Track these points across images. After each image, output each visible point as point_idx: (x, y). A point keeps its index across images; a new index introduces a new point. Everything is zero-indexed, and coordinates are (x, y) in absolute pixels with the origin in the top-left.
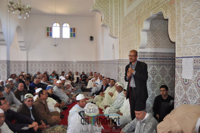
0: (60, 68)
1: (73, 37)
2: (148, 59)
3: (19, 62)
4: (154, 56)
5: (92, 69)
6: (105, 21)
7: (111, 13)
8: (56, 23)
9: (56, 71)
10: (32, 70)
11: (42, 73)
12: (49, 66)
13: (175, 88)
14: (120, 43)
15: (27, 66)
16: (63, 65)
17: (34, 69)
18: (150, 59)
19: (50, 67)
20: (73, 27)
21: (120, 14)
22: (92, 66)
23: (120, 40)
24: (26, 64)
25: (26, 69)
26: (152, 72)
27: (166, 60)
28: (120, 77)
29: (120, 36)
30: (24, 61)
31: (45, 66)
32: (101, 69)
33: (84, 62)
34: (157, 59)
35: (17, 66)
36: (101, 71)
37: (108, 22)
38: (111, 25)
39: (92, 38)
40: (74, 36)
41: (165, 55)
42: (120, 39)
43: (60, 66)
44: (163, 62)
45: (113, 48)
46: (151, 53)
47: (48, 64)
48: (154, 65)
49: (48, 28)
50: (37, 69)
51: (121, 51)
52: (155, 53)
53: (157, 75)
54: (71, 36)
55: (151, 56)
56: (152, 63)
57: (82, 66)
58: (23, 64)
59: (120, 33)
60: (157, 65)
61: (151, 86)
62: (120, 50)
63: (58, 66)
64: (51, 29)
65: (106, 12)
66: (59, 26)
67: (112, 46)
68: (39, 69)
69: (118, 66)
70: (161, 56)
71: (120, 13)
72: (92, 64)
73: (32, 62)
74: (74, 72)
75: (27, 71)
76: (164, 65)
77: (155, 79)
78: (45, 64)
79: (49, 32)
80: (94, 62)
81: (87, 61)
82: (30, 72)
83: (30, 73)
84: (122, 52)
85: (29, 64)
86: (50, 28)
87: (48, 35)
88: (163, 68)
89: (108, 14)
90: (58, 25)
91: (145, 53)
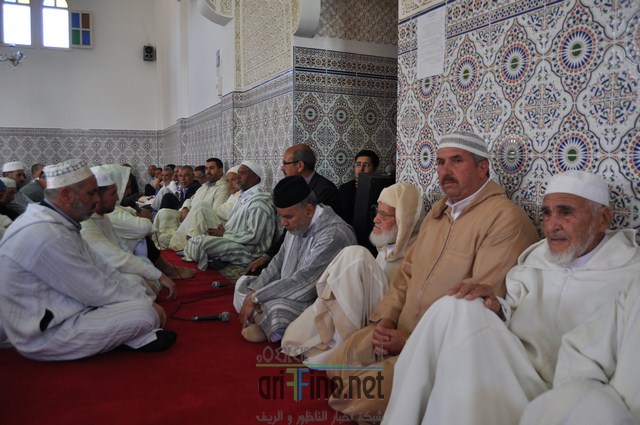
1: (81, 46)
2: (323, 71)
4: (343, 64)
5: (154, 158)
13: (399, 118)
14: (237, 36)
16: (49, 142)
18: (330, 72)
20: (80, 10)
22: (154, 148)
23: (237, 27)
26: (338, 116)
27: (380, 81)
28: (240, 151)
29: (237, 14)
32: (182, 147)
33: (123, 134)
34: (353, 74)
36: (182, 152)
39: (149, 53)
40: (87, 41)
41: (376, 64)
42: (237, 24)
43: (35, 147)
44: (371, 84)
45: (218, 65)
46: (332, 53)
48: (342, 92)
51: (242, 64)
52: (346, 55)
53: (351, 126)
55: (334, 64)
56: (335, 85)
57: (115, 148)
59: (237, 3)
60: (351, 93)
61: (333, 158)
62: (238, 61)
63: (28, 145)
67: (215, 57)
69: (234, 114)
70: (364, 67)
72: (154, 142)
76: (372, 95)
77: (345, 137)
80: (159, 135)
81: (135, 132)
84: (245, 65)
88: (370, 103)
91: (315, 51)
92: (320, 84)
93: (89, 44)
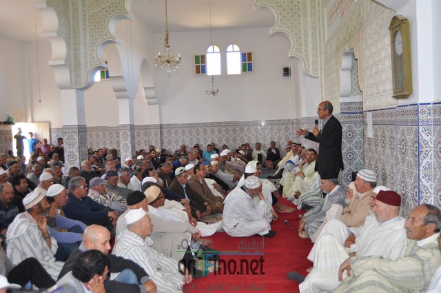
0: (224, 136)
1: (249, 71)
2: (356, 113)
3: (147, 127)
5: (290, 137)
6: (294, 50)
7: (306, 36)
8: (213, 45)
9: (216, 142)
10: (170, 143)
11: (190, 146)
12: (202, 134)
14: (322, 86)
15: (161, 136)
16: (230, 129)
17: (173, 140)
19: (205, 134)
20: (247, 51)
21: (320, 36)
22: (291, 131)
23: (321, 81)
24: (159, 131)
25: (159, 140)
29: (321, 75)
30: (156, 125)
31: (195, 134)
35: (142, 136)
37: (301, 52)
38: (306, 55)
39: (287, 71)
40: (250, 69)
42: (322, 79)
43: (224, 133)
47: (201, 130)
49: (197, 57)
50: (180, 140)
54: (244, 69)
57: (275, 131)
58: (153, 132)
59: (321, 69)
63: (220, 131)
64: (203, 58)
65: (296, 34)
66: (219, 51)
68: (183, 140)
71: (320, 33)
72: (290, 127)
73: (170, 126)
74: (253, 143)
75: (162, 145)
78: (194, 130)
79: (200, 65)
80: (293, 122)
81: (279, 121)
82: (166, 147)
83: (167, 149)
85: (165, 131)
86: (202, 56)
87: (198, 72)
89: (300, 37)
90: (217, 49)
91: (351, 103)
92: (355, 119)
93: (251, 70)
